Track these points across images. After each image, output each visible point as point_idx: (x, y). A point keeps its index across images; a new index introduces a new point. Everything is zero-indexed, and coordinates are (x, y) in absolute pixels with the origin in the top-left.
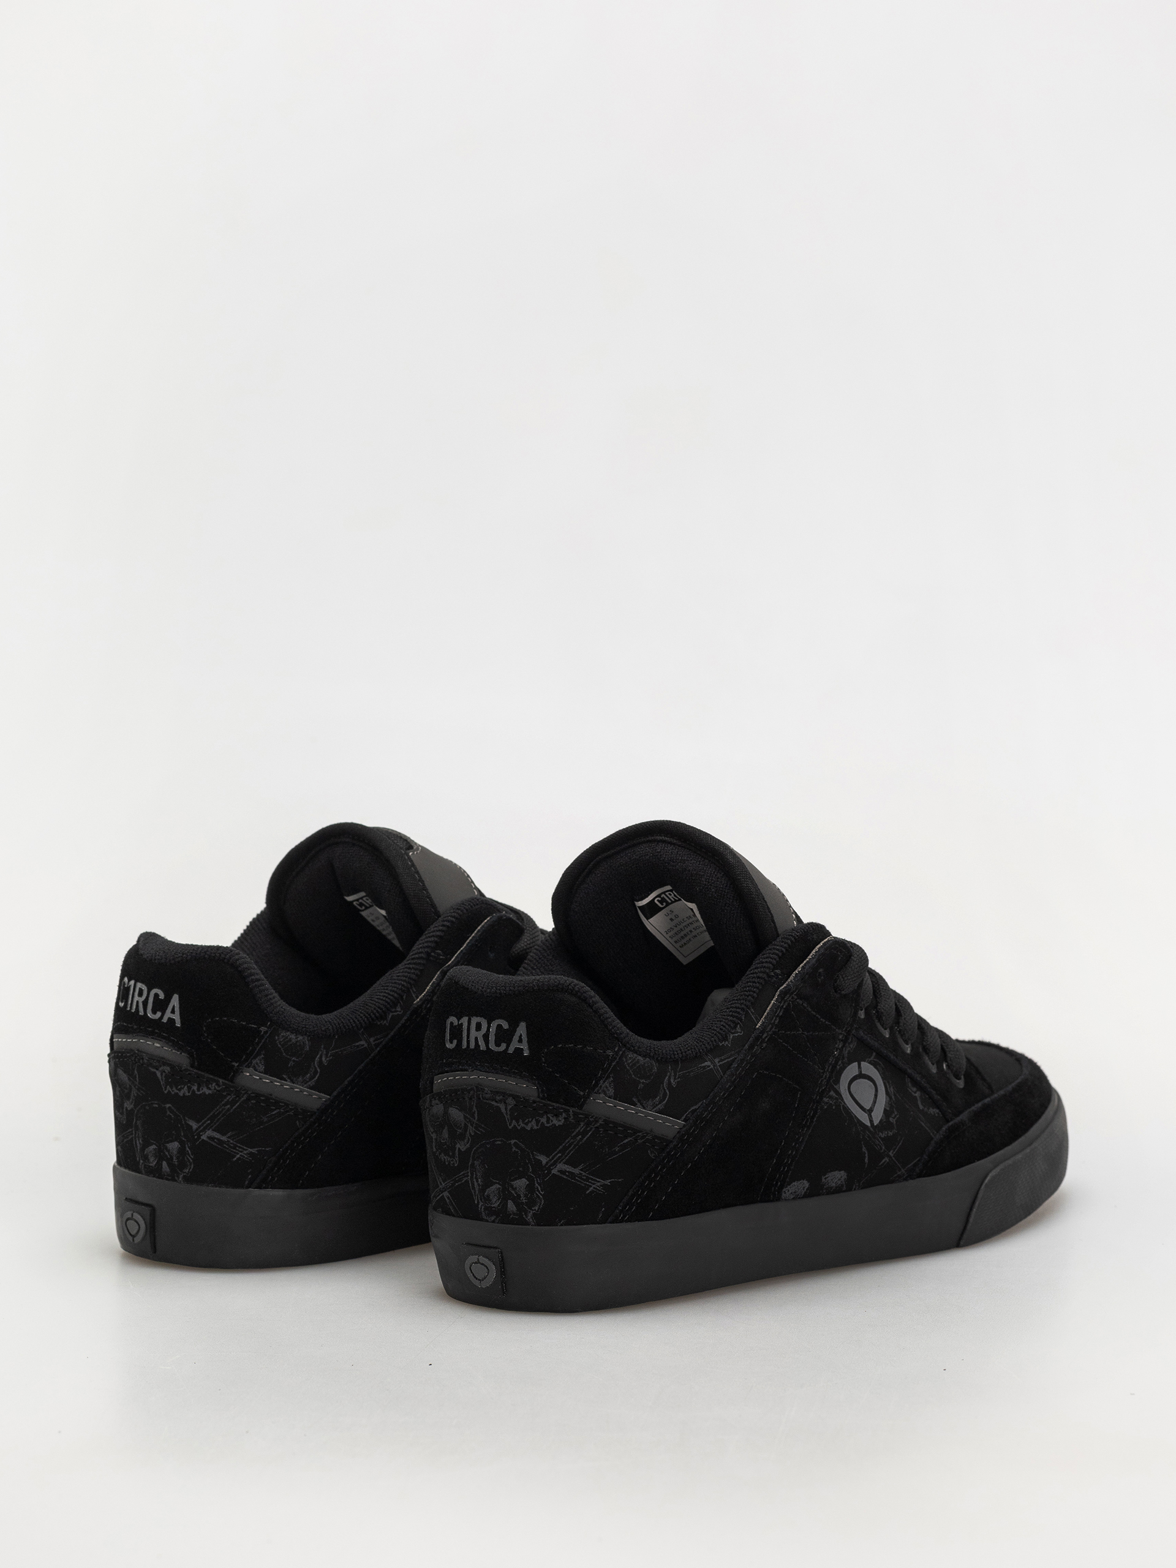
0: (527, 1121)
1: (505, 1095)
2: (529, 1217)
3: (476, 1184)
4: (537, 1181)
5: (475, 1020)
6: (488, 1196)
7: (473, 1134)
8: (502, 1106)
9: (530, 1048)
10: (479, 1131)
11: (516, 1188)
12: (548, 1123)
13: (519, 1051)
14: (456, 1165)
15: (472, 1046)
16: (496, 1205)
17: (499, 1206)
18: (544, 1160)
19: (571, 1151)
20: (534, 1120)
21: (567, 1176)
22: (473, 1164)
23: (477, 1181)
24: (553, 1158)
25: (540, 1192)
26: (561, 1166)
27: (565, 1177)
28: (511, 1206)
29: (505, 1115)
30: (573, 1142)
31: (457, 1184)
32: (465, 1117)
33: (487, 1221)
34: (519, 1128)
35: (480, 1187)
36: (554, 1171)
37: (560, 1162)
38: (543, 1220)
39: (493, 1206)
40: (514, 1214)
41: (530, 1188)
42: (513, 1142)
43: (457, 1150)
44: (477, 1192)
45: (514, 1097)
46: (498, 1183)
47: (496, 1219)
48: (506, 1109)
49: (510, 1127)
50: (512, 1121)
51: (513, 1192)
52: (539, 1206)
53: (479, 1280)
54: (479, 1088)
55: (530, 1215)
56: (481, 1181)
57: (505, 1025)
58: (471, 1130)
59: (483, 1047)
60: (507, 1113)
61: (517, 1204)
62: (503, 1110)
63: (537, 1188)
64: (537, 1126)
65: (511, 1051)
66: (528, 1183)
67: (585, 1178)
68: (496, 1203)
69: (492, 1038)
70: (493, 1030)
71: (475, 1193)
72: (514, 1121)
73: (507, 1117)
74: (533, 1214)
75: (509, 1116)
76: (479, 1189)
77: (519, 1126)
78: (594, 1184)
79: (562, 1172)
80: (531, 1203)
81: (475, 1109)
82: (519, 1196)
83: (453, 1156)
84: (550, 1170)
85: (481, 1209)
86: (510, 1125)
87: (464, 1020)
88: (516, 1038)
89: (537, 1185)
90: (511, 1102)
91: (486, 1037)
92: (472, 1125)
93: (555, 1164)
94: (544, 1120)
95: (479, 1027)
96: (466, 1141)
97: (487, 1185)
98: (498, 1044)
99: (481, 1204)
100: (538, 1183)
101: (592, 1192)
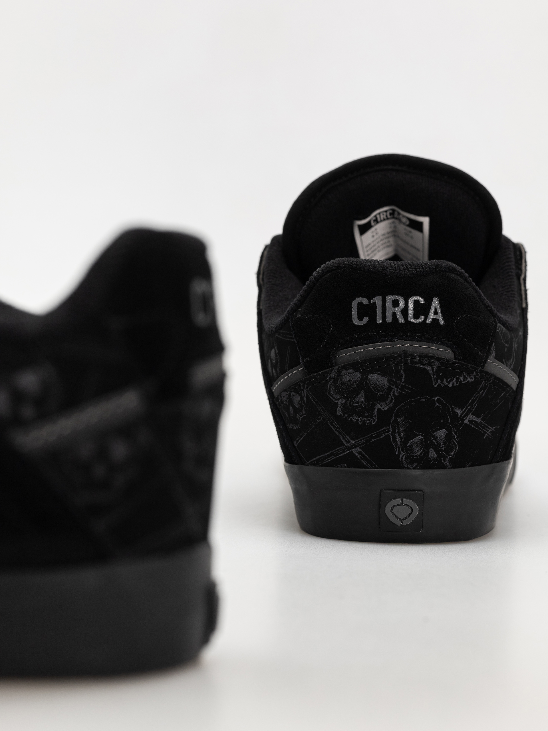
0: (449, 379)
1: (431, 358)
2: (447, 462)
3: (398, 437)
4: (454, 430)
5: (389, 299)
6: (411, 446)
7: (397, 395)
8: (429, 369)
9: (444, 319)
10: (405, 391)
11: (437, 437)
12: (464, 380)
13: (435, 321)
14: (373, 424)
15: (389, 320)
16: (418, 454)
17: (421, 454)
18: (459, 412)
19: (476, 404)
20: (455, 379)
21: (474, 425)
22: (396, 420)
23: (399, 435)
24: (465, 410)
25: (456, 440)
26: (471, 417)
27: (472, 426)
28: (432, 453)
29: (432, 375)
30: (478, 396)
31: (373, 440)
32: (389, 381)
33: (408, 468)
34: (443, 386)
35: (403, 440)
36: (466, 422)
37: (469, 414)
38: (457, 463)
39: (415, 455)
40: (434, 460)
41: (448, 437)
42: (436, 398)
43: (376, 410)
44: (399, 444)
45: (438, 359)
46: (422, 435)
47: (417, 466)
48: (433, 370)
49: (435, 386)
50: (437, 380)
51: (434, 441)
52: (455, 452)
53: (400, 519)
54: (406, 354)
55: (447, 460)
56: (404, 435)
57: (422, 301)
58: (395, 391)
59: (401, 320)
60: (433, 374)
61: (437, 451)
62: (430, 372)
63: (454, 436)
64: (457, 383)
65: (429, 321)
66: (447, 432)
67: (483, 426)
68: (418, 452)
69: (411, 312)
70: (411, 305)
71: (396, 446)
72: (439, 380)
73: (434, 377)
74: (450, 458)
75: (435, 376)
76: (401, 441)
77: (443, 384)
78: (488, 431)
79: (471, 421)
80: (449, 449)
81: (402, 372)
82: (439, 444)
83: (371, 416)
84: (463, 421)
85: (402, 458)
86: (435, 384)
87: (378, 300)
88: (432, 311)
89: (454, 434)
90: (436, 364)
91: (405, 312)
92: (397, 387)
93: (466, 416)
94: (462, 378)
95: (396, 304)
96: (388, 402)
97: (410, 436)
98: (416, 317)
99: (402, 454)
100: (454, 432)
101: (487, 437)
